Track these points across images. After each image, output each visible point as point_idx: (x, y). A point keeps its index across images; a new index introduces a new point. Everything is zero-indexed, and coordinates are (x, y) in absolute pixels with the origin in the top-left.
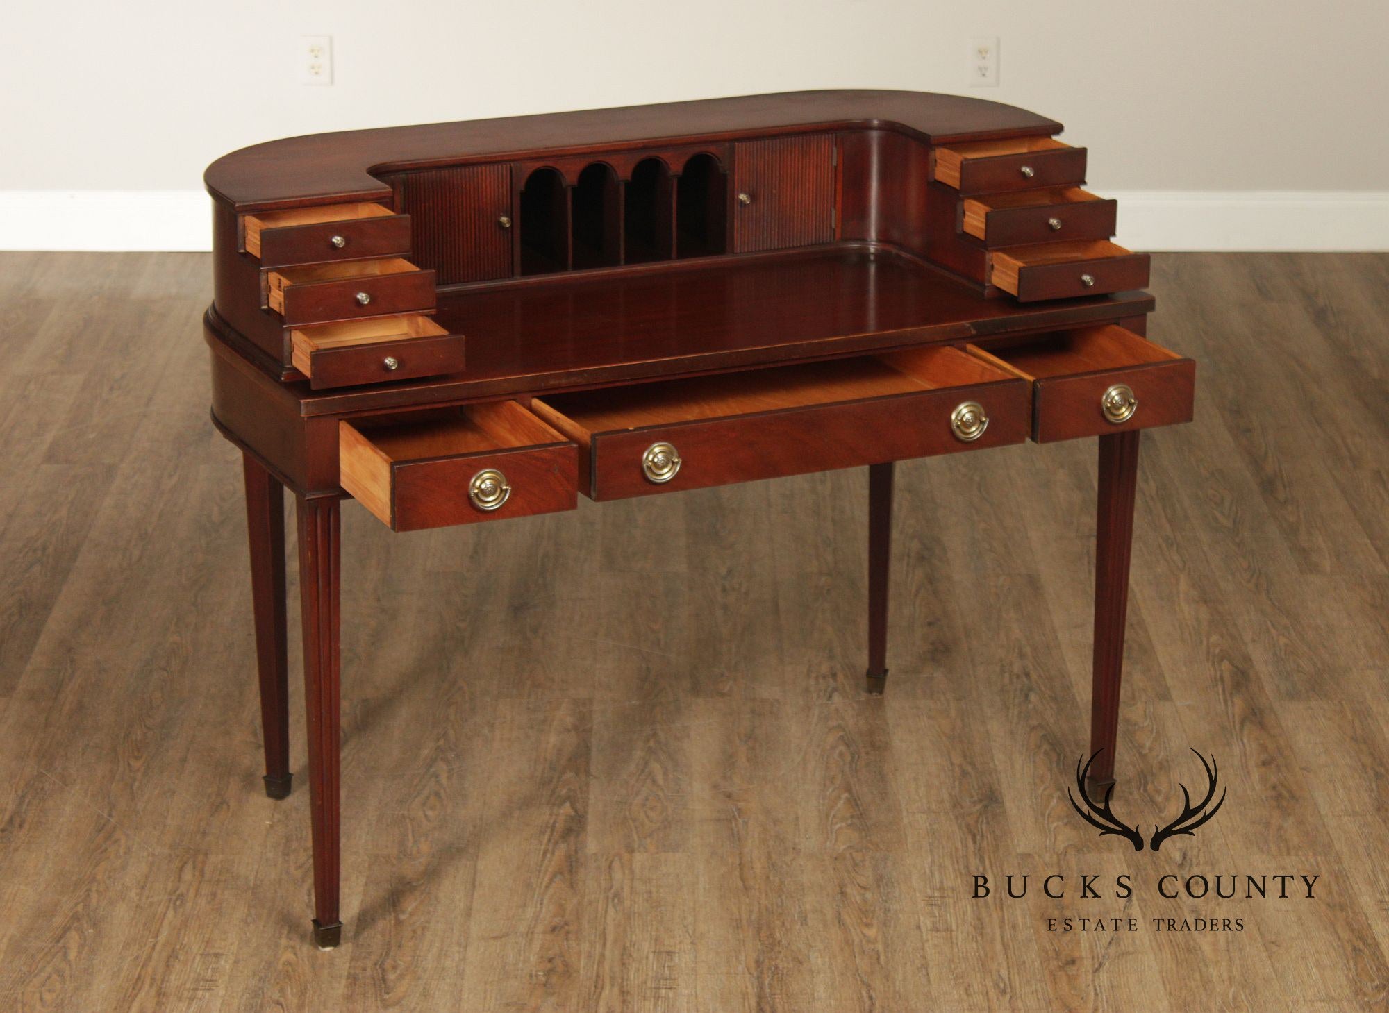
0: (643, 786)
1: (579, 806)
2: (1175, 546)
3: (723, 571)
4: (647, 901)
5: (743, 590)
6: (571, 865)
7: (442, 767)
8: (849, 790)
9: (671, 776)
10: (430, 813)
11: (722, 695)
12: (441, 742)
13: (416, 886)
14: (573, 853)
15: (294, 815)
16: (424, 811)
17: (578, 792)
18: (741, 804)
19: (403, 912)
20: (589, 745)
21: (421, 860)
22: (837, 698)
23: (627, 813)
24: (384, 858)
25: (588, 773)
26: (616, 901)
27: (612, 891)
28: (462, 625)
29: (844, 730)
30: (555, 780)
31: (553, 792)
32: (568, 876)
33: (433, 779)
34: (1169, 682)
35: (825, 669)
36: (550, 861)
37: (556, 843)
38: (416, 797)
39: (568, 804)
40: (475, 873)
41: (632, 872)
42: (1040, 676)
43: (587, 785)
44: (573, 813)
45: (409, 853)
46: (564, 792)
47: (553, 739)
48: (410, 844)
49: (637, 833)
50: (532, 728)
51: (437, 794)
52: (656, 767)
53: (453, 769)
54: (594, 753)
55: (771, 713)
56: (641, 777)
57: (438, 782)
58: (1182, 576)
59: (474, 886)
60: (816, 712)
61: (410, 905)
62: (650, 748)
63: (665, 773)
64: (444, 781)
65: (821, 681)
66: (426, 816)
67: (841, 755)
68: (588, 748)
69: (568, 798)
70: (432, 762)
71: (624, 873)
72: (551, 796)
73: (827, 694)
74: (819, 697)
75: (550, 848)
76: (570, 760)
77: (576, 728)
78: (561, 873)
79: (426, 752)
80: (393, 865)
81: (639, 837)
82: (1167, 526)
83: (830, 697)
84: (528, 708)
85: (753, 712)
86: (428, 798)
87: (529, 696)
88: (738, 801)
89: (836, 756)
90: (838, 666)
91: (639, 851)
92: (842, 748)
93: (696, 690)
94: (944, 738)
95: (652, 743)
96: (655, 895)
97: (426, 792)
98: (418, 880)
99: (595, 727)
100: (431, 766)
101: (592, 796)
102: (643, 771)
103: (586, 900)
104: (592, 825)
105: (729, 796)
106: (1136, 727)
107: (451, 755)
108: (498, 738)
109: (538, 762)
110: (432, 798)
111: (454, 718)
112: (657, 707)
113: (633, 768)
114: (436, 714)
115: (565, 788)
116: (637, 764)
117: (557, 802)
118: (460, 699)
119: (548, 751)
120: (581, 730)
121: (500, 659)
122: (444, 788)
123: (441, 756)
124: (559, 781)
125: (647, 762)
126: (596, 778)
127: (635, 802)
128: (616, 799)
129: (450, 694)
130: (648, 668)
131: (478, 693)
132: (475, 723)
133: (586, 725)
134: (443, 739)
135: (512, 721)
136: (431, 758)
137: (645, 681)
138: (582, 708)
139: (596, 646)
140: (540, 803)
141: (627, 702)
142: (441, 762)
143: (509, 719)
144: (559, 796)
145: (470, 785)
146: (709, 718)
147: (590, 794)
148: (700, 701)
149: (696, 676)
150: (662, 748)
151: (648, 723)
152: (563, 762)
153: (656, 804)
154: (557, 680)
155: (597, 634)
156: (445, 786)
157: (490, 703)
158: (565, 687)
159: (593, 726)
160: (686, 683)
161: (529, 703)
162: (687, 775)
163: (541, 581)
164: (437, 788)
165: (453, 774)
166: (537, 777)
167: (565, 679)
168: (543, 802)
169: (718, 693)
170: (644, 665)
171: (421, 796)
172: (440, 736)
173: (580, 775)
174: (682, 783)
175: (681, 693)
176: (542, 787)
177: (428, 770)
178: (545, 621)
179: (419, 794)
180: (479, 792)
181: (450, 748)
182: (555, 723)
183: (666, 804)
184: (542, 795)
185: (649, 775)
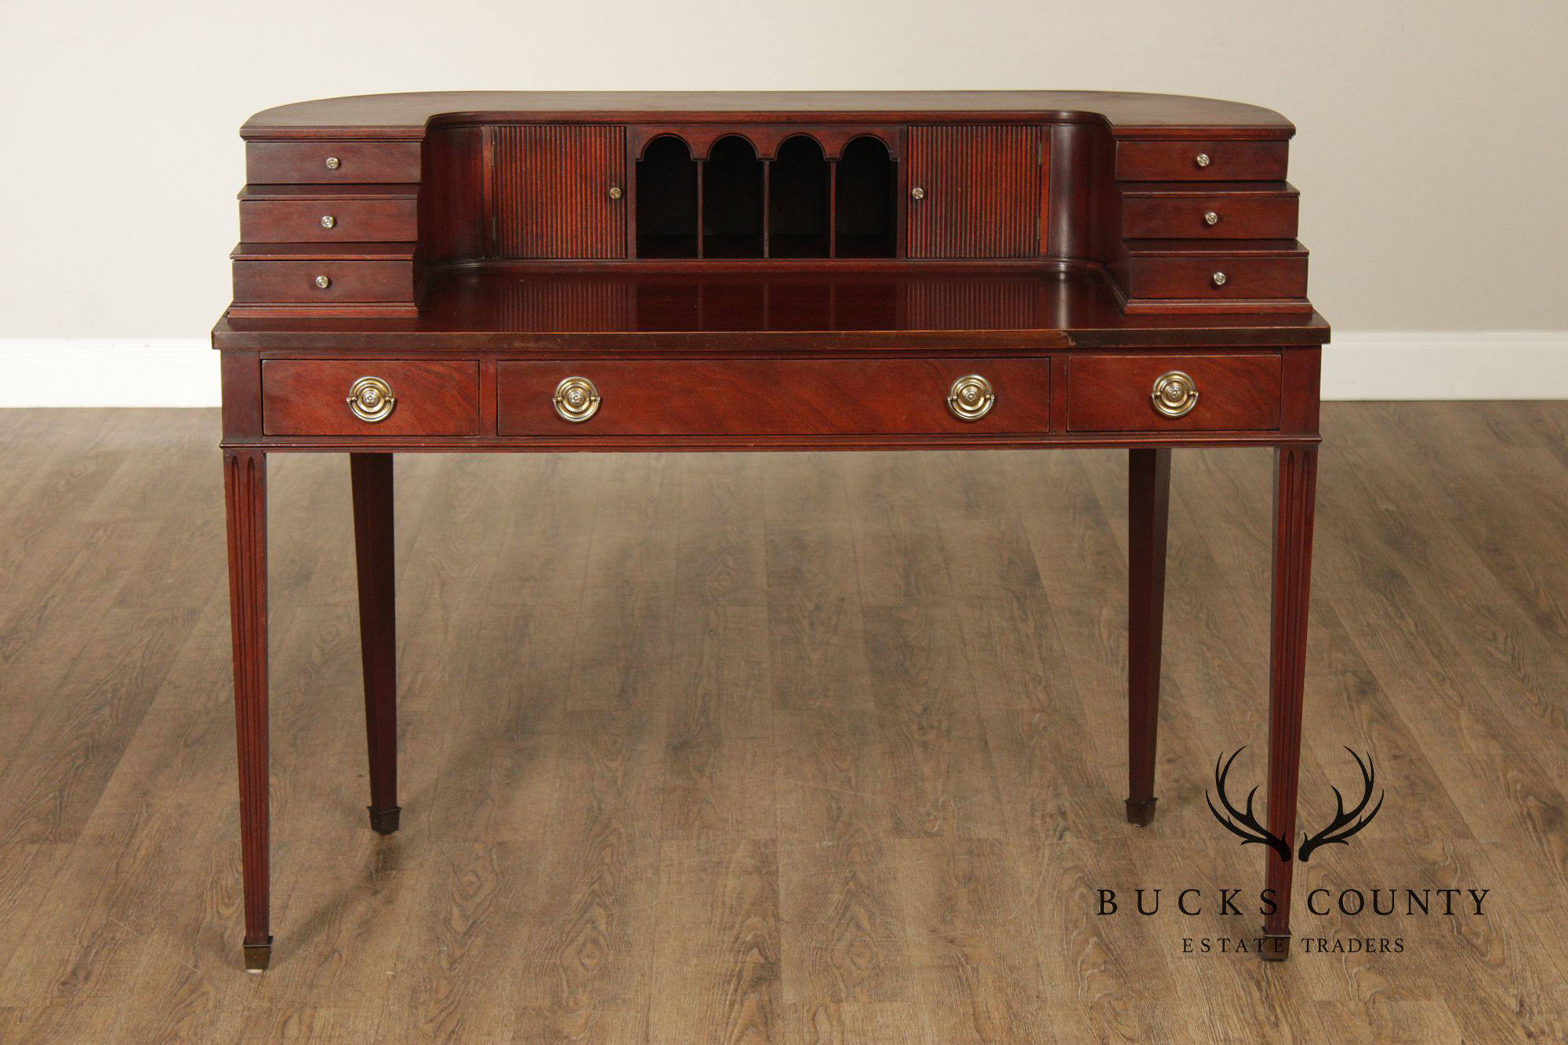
0: (846, 931)
1: (769, 952)
2: (1448, 680)
3: (919, 709)
5: (943, 728)
6: (766, 1016)
7: (598, 913)
8: (1099, 935)
9: (878, 920)
10: (587, 961)
11: (931, 835)
12: (596, 886)
14: (767, 1003)
15: (421, 964)
16: (580, 959)
17: (768, 937)
18: (967, 950)
20: (776, 887)
21: (583, 1013)
22: (1069, 837)
23: (829, 959)
24: (534, 1009)
25: (777, 917)
27: (819, 1044)
29: (1083, 871)
30: (737, 926)
31: (737, 937)
32: (762, 1028)
33: (589, 925)
34: (1468, 819)
35: (1051, 807)
36: (740, 1011)
37: (745, 992)
38: (569, 944)
39: (755, 950)
40: (648, 1026)
41: (841, 1023)
42: (1310, 814)
43: (778, 929)
44: (763, 960)
45: (566, 1004)
46: (749, 937)
48: (566, 995)
49: (844, 980)
50: (705, 870)
51: (595, 941)
52: (858, 909)
53: (612, 915)
54: (782, 897)
55: (993, 853)
56: (843, 921)
57: (594, 928)
58: (1462, 711)
60: (1047, 854)
62: (849, 891)
63: (871, 916)
64: (603, 927)
65: (1048, 819)
66: (583, 964)
67: (1083, 897)
68: (774, 891)
69: (755, 944)
70: (587, 907)
71: (832, 1024)
72: (734, 942)
73: (1057, 834)
74: (1047, 836)
75: (738, 998)
76: (754, 904)
77: (758, 870)
78: (754, 1024)
79: (579, 897)
80: (548, 1017)
81: (846, 985)
82: (1435, 662)
83: (1061, 837)
84: (699, 850)
85: (970, 852)
86: (584, 944)
87: (699, 837)
88: (964, 946)
89: (1076, 898)
90: (1067, 804)
91: (848, 1001)
92: (1082, 889)
93: (898, 830)
94: (1204, 878)
95: (852, 885)
97: (581, 939)
99: (780, 870)
100: (586, 912)
101: (784, 942)
102: (844, 915)
104: (787, 972)
105: (952, 941)
106: (1436, 866)
107: (610, 900)
108: (664, 880)
109: (714, 906)
110: (589, 945)
111: (610, 861)
112: (853, 849)
113: (831, 912)
114: (587, 857)
115: (750, 933)
116: (836, 908)
117: (742, 949)
118: (615, 841)
119: (726, 895)
120: (764, 872)
121: (661, 798)
122: (603, 935)
123: (597, 900)
124: (741, 927)
125: (848, 906)
126: (787, 922)
127: (837, 947)
128: (814, 943)
129: (603, 837)
130: (839, 808)
131: (637, 834)
132: (636, 866)
133: (770, 867)
134: (597, 883)
135: (680, 864)
136: (585, 903)
137: (836, 822)
138: (762, 849)
139: (774, 785)
140: (721, 951)
141: (817, 843)
142: (597, 908)
143: (676, 862)
144: (744, 942)
145: (634, 931)
146: (918, 860)
147: (782, 939)
148: (905, 841)
149: (896, 815)
150: (864, 892)
151: (844, 865)
152: (746, 906)
153: (863, 950)
154: (730, 820)
155: (773, 773)
156: (604, 931)
157: (652, 846)
158: (740, 829)
159: (778, 868)
160: (886, 823)
161: (698, 845)
162: (898, 919)
163: (702, 720)
164: (594, 934)
165: (613, 919)
166: (715, 922)
167: (739, 820)
168: (724, 948)
169: (926, 833)
170: (833, 805)
171: (576, 943)
172: (595, 879)
173: (767, 919)
174: (892, 927)
175: (881, 834)
176: (722, 932)
177: (582, 916)
178: (711, 760)
179: (573, 941)
180: (645, 939)
181: (607, 892)
182: (733, 865)
183: (875, 949)
184: (723, 941)
185: (851, 920)
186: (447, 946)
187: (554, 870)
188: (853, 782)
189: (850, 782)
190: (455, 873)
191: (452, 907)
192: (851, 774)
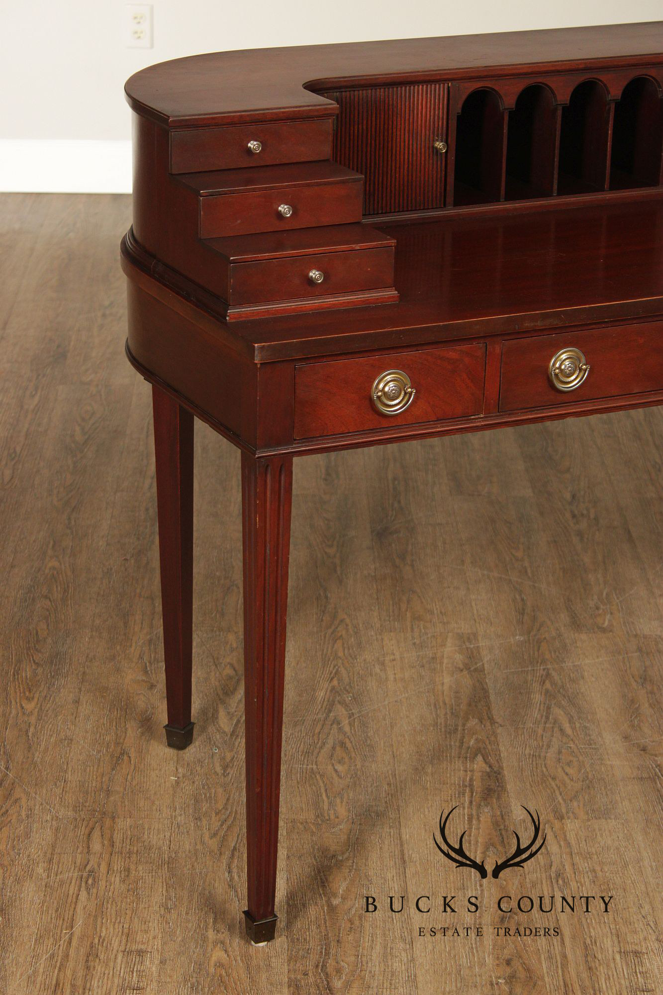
0: (552, 736)
1: (492, 760)
4: (594, 882)
6: (501, 834)
7: (340, 711)
9: (578, 725)
10: (339, 768)
11: (603, 631)
12: (335, 682)
13: (341, 861)
14: (499, 818)
15: (199, 769)
16: (333, 765)
17: (487, 743)
19: (335, 895)
20: (485, 686)
21: (341, 827)
23: (544, 770)
24: (302, 823)
25: (492, 721)
26: (560, 882)
27: (553, 869)
28: (331, 551)
30: (460, 728)
31: (462, 742)
32: (500, 848)
33: (335, 726)
36: (478, 829)
37: (479, 806)
38: (321, 748)
39: (479, 758)
40: (402, 845)
41: (569, 845)
43: (495, 734)
44: (488, 769)
45: (327, 818)
46: (472, 742)
47: (447, 680)
48: (326, 808)
49: (561, 794)
50: (423, 666)
51: (343, 744)
52: (557, 712)
53: (353, 714)
54: (492, 697)
56: (547, 725)
57: (340, 729)
59: (404, 862)
61: (340, 884)
62: (547, 691)
63: (571, 720)
66: (336, 771)
68: (485, 691)
69: (478, 751)
70: (331, 706)
71: (560, 846)
72: (461, 747)
75: (474, 812)
76: (470, 705)
77: (467, 667)
78: (493, 845)
79: (321, 693)
80: (313, 833)
81: (564, 800)
84: (414, 644)
85: (640, 651)
86: (334, 748)
87: (412, 630)
88: (654, 754)
91: (569, 818)
93: (576, 624)
95: (548, 685)
96: (600, 874)
97: (330, 742)
98: (343, 853)
99: (486, 666)
100: (330, 711)
101: (502, 749)
102: (547, 718)
103: (528, 880)
104: (511, 786)
105: (644, 749)
107: (348, 698)
108: (391, 677)
109: (438, 707)
110: (338, 748)
111: (342, 654)
112: (542, 644)
113: (536, 714)
114: (323, 650)
115: (472, 738)
116: (539, 710)
117: (468, 755)
118: (344, 633)
119: (445, 694)
120: (472, 669)
121: (375, 587)
122: (348, 737)
123: (338, 698)
124: (464, 730)
125: (549, 708)
126: (501, 726)
127: (548, 755)
128: (527, 751)
129: (333, 627)
130: (522, 600)
131: (361, 625)
132: (365, 660)
133: (476, 664)
134: (336, 678)
135: (401, 658)
136: (328, 701)
137: (523, 614)
138: (467, 644)
139: (465, 574)
140: (450, 756)
141: (511, 638)
142: (339, 706)
143: (398, 656)
144: (469, 748)
145: (374, 733)
146: (598, 657)
147: (500, 745)
148: (584, 637)
149: (571, 608)
150: (559, 691)
151: (538, 662)
152: (463, 707)
153: (571, 758)
154: (435, 612)
155: (463, 562)
156: (349, 734)
157: (375, 638)
158: (445, 621)
159: (483, 664)
160: (564, 617)
161: (413, 638)
162: (594, 723)
163: (396, 505)
164: (341, 737)
165: (354, 719)
166: (441, 724)
167: (443, 611)
168: (453, 754)
169: (599, 628)
170: (518, 597)
171: (327, 746)
172: (332, 675)
173: (484, 722)
174: (591, 732)
175: (562, 628)
176: (448, 736)
177: (328, 716)
178: (410, 547)
179: (324, 744)
180: (385, 743)
181: (345, 688)
182: (445, 661)
183: (581, 758)
184: (451, 746)
185: (554, 724)
186: (219, 748)
187: (298, 664)
188: (529, 571)
189: (526, 572)
190: (216, 666)
191: (217, 705)
192: (526, 564)
